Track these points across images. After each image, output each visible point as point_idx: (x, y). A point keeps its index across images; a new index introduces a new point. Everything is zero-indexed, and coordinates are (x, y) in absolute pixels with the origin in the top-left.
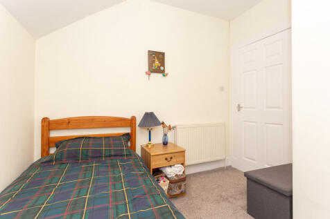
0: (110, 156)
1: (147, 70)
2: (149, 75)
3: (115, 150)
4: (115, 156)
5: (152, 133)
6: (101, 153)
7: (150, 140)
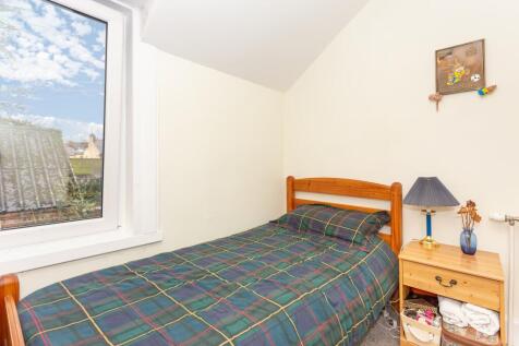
0: (332, 236)
1: (433, 91)
2: (438, 101)
3: (341, 230)
4: (338, 237)
5: (433, 218)
6: (322, 229)
7: (429, 233)
